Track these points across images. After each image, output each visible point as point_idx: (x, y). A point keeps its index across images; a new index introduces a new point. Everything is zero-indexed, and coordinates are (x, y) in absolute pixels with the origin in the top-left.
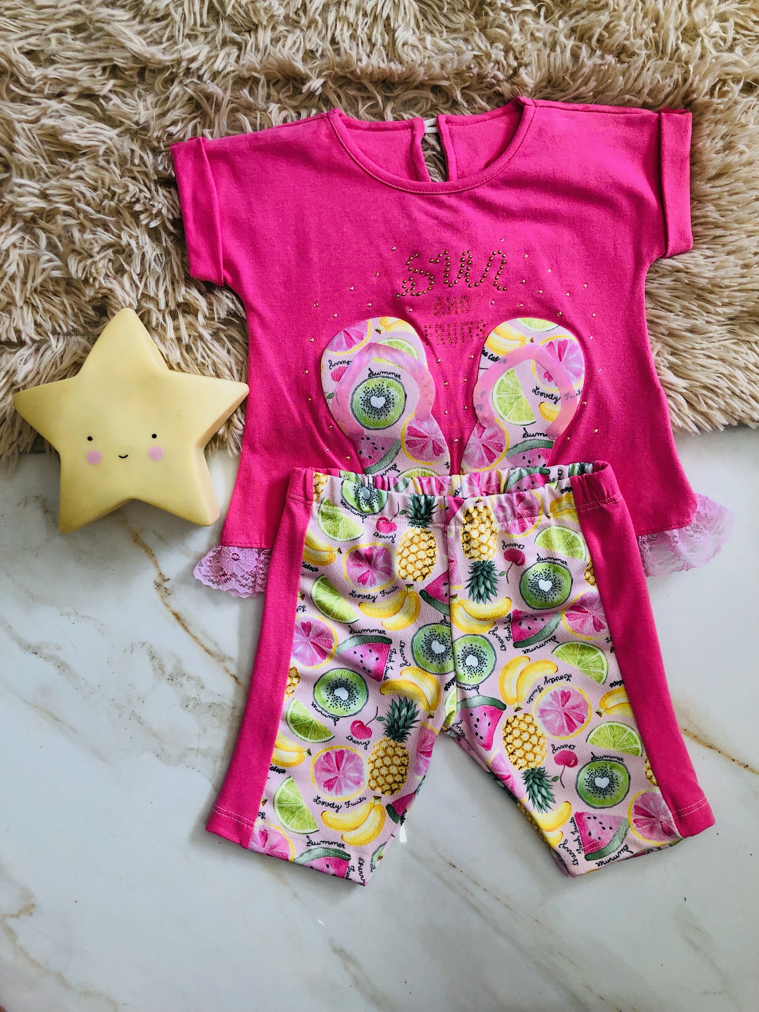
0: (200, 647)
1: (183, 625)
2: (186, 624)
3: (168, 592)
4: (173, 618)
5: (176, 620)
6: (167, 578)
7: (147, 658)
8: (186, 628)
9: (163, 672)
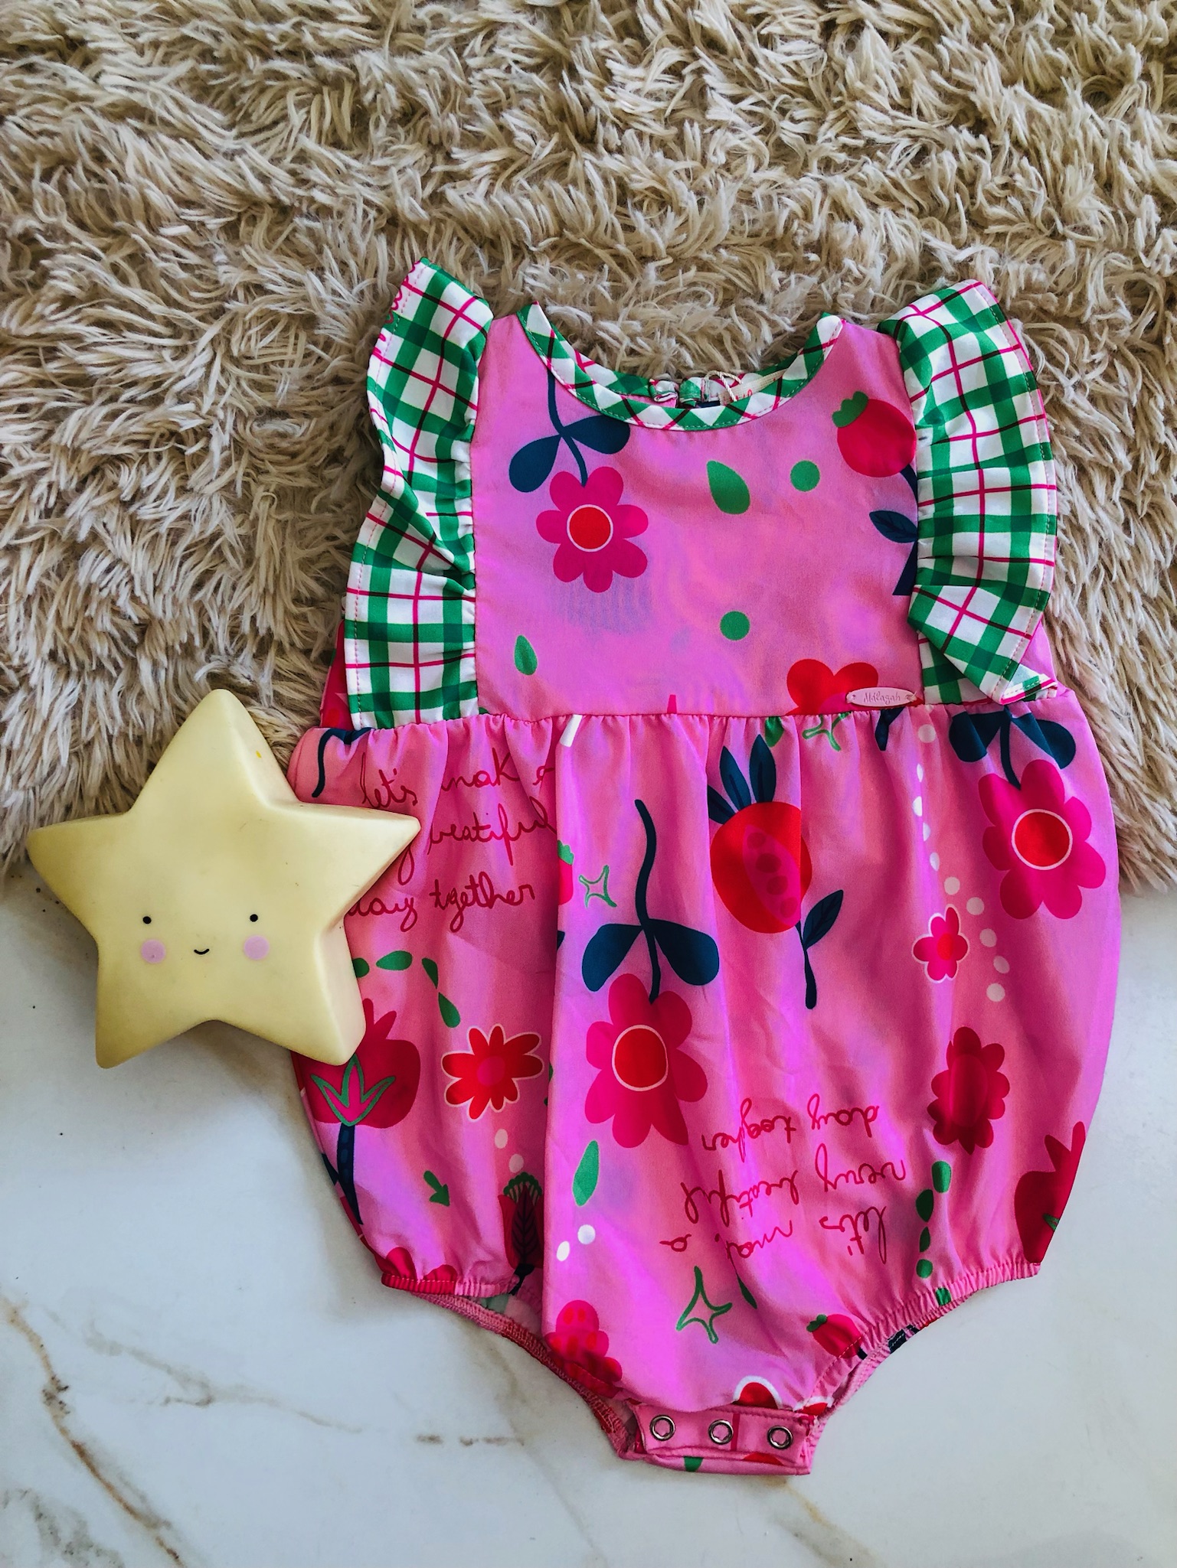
0: (117, 1504)
1: (88, 1464)
2: (94, 1464)
3: (66, 1408)
4: (73, 1454)
5: (78, 1457)
6: (63, 1384)
7: (30, 1517)
8: (93, 1470)
9: (57, 1541)
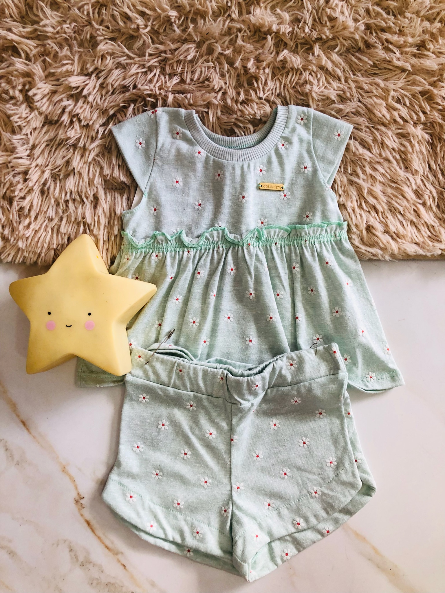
0: (102, 545)
1: (91, 529)
3: (83, 506)
4: (85, 524)
6: (82, 496)
7: (67, 551)
8: (93, 531)
9: (77, 561)
